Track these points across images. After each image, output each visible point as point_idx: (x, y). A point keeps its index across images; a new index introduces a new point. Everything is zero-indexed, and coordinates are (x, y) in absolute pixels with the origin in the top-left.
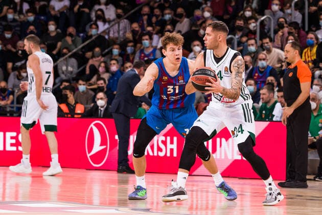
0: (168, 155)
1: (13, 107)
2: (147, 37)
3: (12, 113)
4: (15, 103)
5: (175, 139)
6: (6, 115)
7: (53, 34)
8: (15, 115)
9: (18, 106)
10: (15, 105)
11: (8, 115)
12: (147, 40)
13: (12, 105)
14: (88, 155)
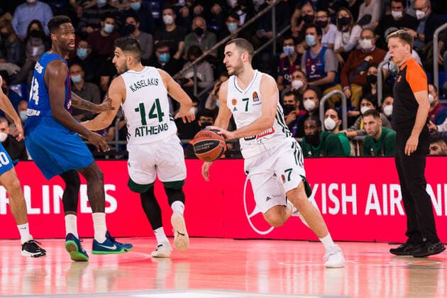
0: (344, 212)
1: (113, 146)
2: (313, 30)
3: (112, 155)
4: (117, 139)
5: (354, 187)
6: (104, 157)
7: (170, 29)
8: (117, 157)
9: (122, 142)
10: (117, 142)
11: (107, 157)
12: (312, 34)
13: (113, 143)
14: (249, 217)
